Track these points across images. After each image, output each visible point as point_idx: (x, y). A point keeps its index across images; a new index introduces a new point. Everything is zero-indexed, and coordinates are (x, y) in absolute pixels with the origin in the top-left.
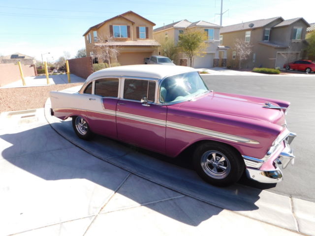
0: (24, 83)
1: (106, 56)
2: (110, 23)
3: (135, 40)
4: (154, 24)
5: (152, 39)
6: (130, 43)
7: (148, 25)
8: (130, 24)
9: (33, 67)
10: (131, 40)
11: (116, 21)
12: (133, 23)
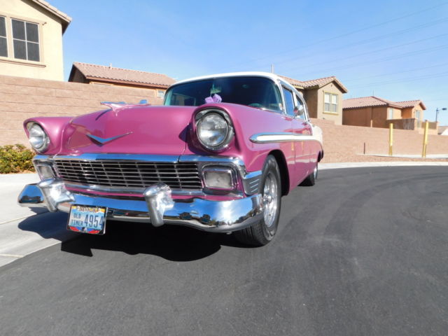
0: (390, 153)
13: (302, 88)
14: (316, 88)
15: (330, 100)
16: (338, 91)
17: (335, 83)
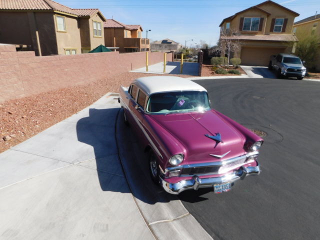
0: (147, 70)
1: (227, 50)
2: (242, 16)
3: (267, 34)
4: (297, 15)
5: (289, 32)
6: (259, 37)
7: (288, 16)
8: (264, 16)
9: (171, 53)
10: (262, 34)
11: (249, 13)
12: (268, 15)
13: (77, 16)
14: (88, 17)
15: (97, 27)
16: (100, 20)
17: (99, 14)
